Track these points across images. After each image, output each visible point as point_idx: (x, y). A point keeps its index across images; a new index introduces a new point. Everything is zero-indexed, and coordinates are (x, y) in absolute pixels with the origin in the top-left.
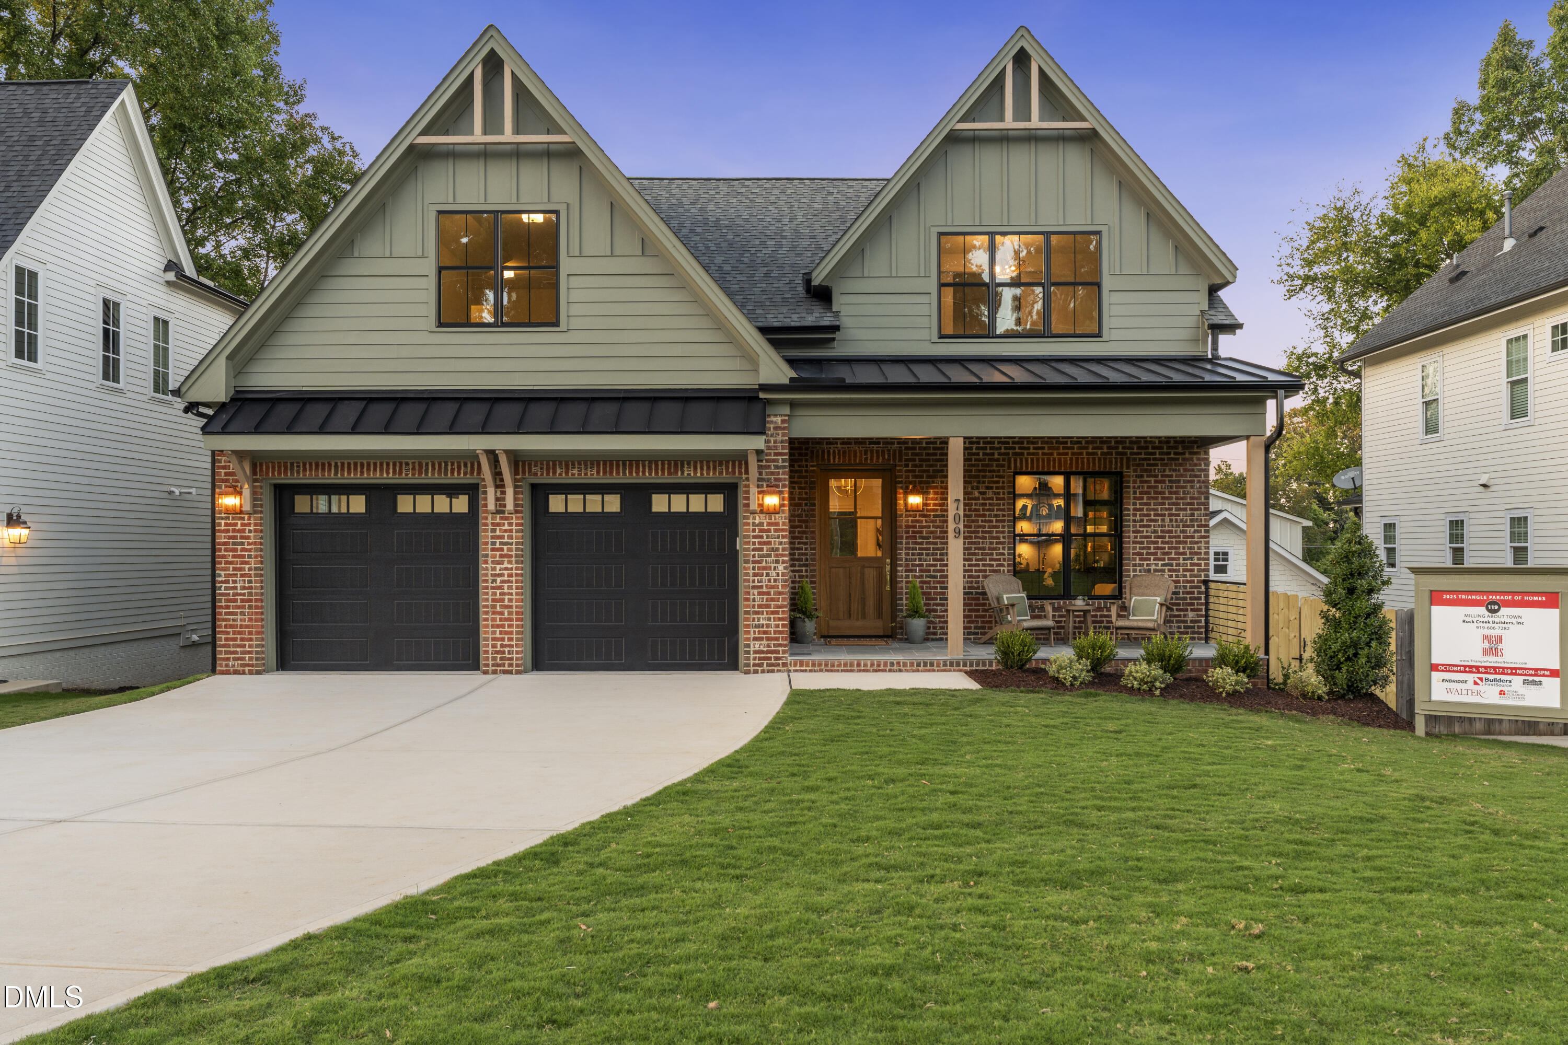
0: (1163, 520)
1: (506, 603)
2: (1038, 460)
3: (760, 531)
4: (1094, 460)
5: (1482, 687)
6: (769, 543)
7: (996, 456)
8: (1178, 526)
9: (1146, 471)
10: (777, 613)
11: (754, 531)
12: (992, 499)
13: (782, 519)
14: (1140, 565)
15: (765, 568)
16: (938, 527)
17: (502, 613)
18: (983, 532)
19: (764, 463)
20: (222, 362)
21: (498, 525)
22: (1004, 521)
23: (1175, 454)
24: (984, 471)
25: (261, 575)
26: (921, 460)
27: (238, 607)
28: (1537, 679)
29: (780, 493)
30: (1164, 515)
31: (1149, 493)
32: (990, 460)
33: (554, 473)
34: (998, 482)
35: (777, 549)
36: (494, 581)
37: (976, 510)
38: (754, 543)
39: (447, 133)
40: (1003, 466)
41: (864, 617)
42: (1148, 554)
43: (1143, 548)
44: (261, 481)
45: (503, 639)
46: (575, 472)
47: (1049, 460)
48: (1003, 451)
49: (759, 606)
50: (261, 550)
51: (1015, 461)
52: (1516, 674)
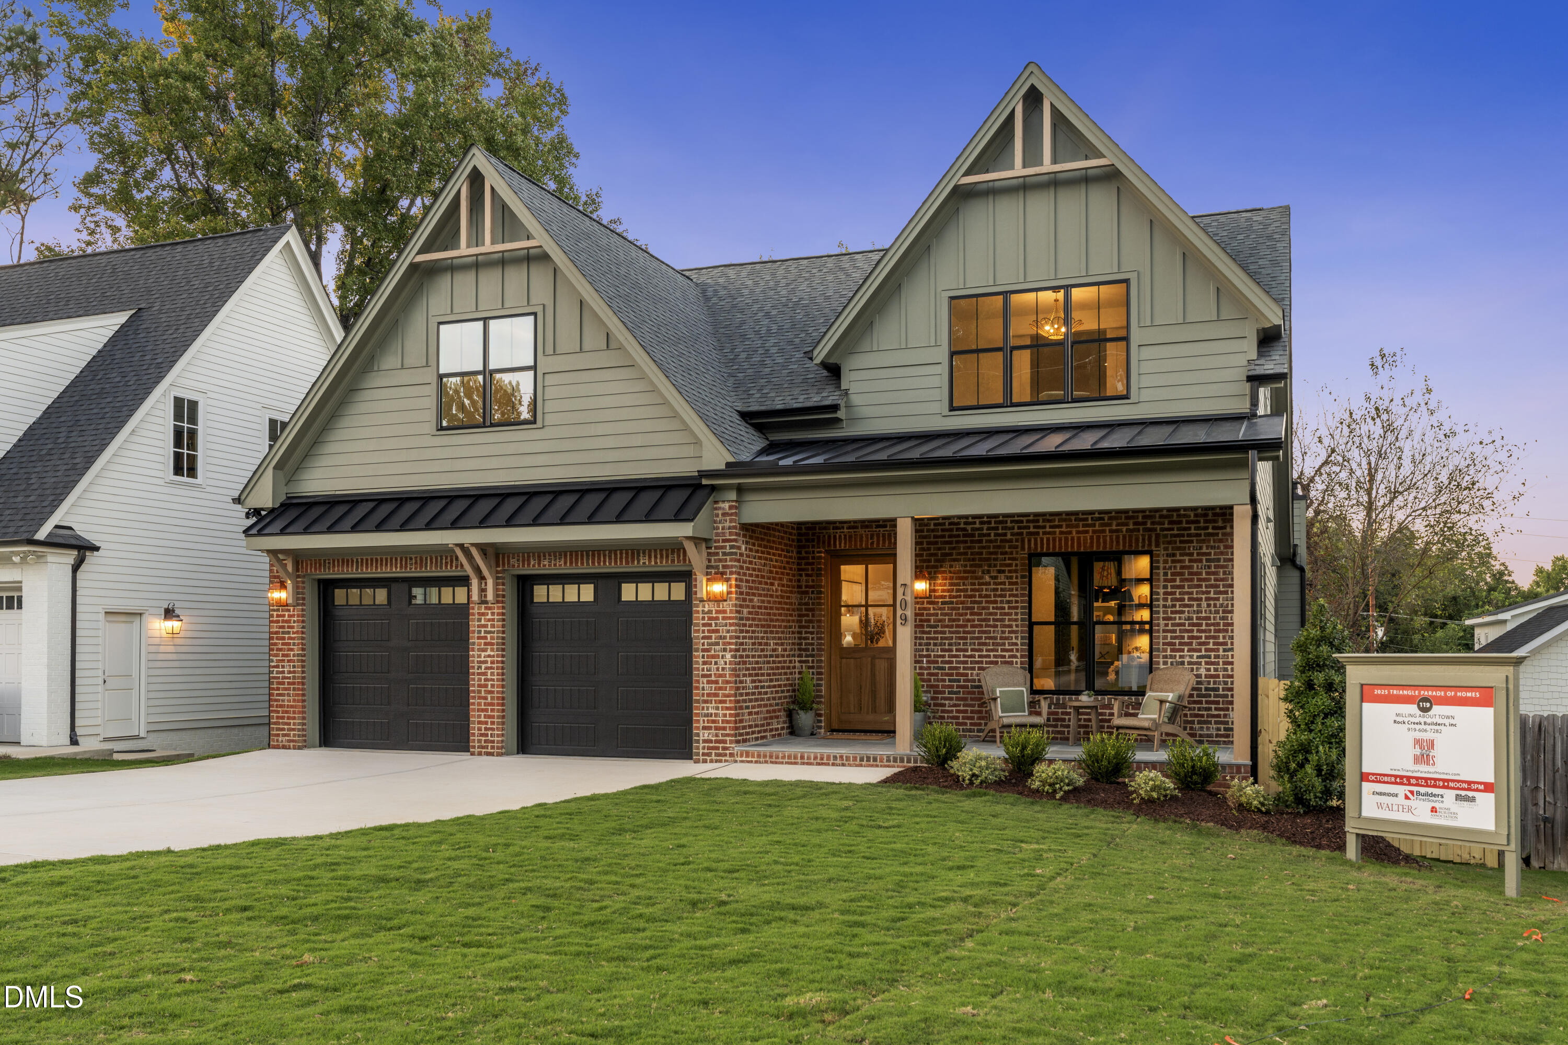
0: (1199, 606)
1: (489, 688)
2: (1054, 539)
3: (710, 619)
4: (1118, 537)
5: (1414, 802)
6: (718, 631)
7: (1009, 537)
8: (1217, 612)
9: (1179, 548)
10: (725, 702)
11: (703, 618)
12: (1004, 583)
13: (728, 606)
14: (1171, 657)
15: (713, 657)
16: (946, 614)
17: (486, 698)
18: (994, 620)
19: (713, 550)
20: (270, 471)
21: (483, 614)
22: (1017, 608)
23: (1214, 528)
24: (996, 553)
25: (303, 661)
26: (928, 543)
27: (285, 689)
28: (1470, 794)
29: (728, 580)
30: (1201, 599)
31: (1182, 574)
32: (1002, 541)
33: (529, 565)
34: (1010, 565)
35: (725, 637)
36: (479, 668)
37: (986, 596)
38: (703, 632)
39: (446, 249)
40: (1016, 547)
41: (874, 710)
42: (1180, 644)
43: (1176, 638)
44: (304, 576)
45: (486, 723)
46: (546, 563)
47: (1066, 539)
48: (1016, 530)
49: (708, 695)
50: (303, 639)
51: (1029, 541)
52: (1448, 787)
